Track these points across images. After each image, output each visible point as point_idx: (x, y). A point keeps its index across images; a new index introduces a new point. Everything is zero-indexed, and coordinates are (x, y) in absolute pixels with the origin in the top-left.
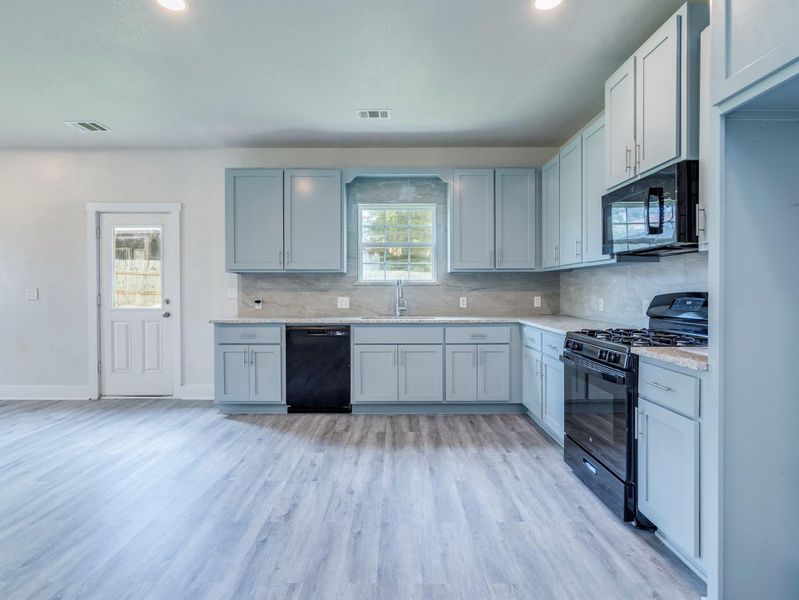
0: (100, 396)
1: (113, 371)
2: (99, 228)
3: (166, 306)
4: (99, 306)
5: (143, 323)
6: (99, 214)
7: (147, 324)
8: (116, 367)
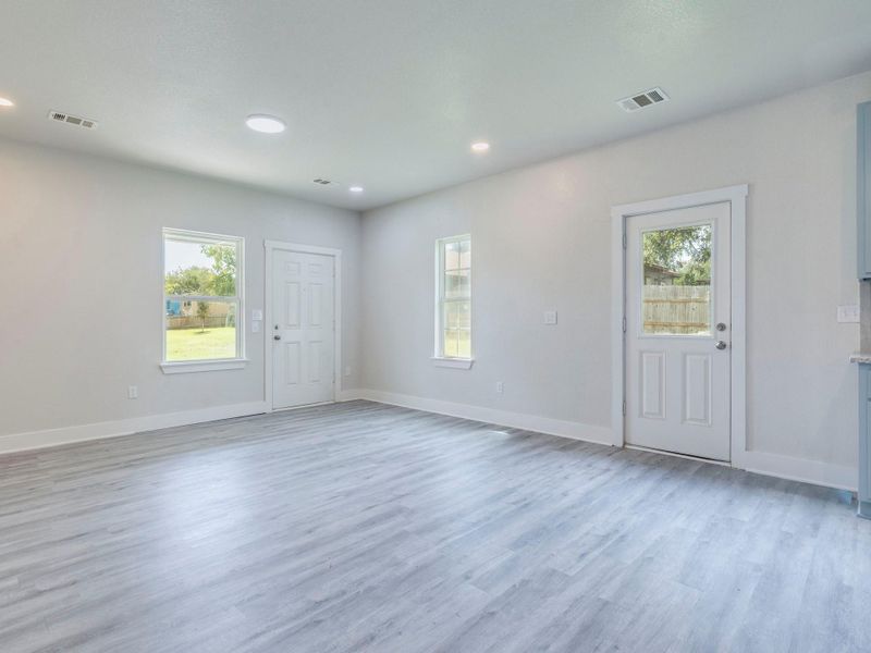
0: (625, 443)
1: (641, 414)
2: (625, 236)
3: (719, 333)
4: (625, 332)
5: (684, 356)
6: (625, 218)
7: (688, 357)
8: (645, 410)
